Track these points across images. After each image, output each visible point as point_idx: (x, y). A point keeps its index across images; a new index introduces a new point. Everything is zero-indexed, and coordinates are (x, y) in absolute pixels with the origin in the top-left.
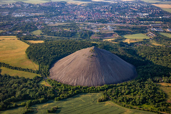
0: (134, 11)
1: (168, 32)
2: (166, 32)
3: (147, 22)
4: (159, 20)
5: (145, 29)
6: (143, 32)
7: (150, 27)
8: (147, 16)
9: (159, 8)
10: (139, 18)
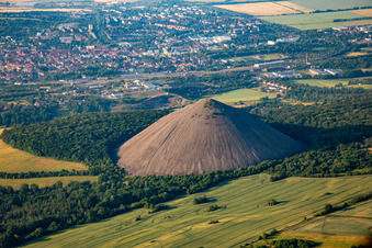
0: (178, 33)
1: (316, 77)
2: (309, 77)
3: (239, 59)
4: (272, 50)
5: (249, 76)
6: (248, 85)
7: (259, 70)
8: (228, 42)
9: (248, 17)
10: (210, 53)
